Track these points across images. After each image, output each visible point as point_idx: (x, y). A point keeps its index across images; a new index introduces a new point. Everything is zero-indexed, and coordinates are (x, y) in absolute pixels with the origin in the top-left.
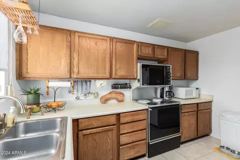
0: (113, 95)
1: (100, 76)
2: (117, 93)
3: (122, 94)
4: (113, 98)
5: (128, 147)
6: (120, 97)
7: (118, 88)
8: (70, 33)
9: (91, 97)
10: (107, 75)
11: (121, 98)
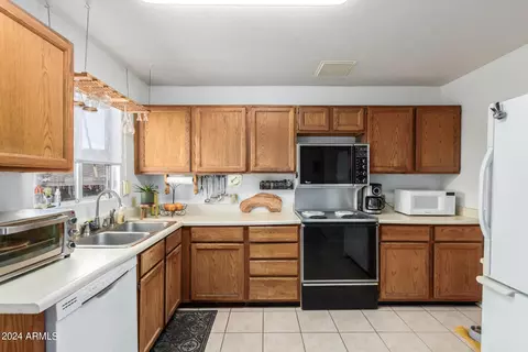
0: (262, 200)
1: (232, 167)
2: (268, 196)
3: (277, 198)
4: (262, 206)
5: (263, 282)
6: (274, 204)
7: (269, 188)
8: (190, 109)
9: (227, 200)
10: (242, 167)
11: (275, 206)
